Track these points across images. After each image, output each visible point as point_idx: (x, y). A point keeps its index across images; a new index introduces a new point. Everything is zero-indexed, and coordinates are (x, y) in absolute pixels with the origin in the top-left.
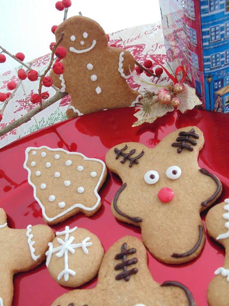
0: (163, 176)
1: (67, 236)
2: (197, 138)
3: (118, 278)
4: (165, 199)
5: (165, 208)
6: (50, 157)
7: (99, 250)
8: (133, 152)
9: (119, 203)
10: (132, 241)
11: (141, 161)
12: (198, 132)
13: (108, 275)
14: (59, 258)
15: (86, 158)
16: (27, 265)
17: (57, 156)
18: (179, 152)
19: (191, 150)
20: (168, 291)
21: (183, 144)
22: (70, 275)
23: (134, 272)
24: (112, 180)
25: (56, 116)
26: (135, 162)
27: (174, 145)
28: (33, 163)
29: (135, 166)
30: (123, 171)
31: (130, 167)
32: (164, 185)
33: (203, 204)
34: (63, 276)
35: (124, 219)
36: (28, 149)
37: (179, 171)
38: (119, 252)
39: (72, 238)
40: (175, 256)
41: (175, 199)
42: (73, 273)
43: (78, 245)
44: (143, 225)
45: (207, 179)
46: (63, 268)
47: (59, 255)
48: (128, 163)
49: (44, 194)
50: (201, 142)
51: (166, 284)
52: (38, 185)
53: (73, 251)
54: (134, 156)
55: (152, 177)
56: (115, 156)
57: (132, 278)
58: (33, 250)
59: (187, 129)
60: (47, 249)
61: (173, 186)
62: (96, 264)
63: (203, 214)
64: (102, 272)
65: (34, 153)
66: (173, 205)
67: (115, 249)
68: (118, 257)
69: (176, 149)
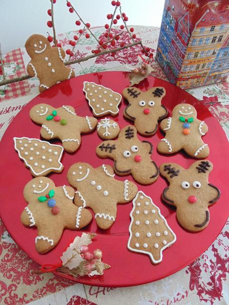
0: (147, 104)
1: (106, 121)
2: (163, 92)
3: (126, 138)
4: (146, 112)
5: (145, 116)
6: (97, 88)
7: (119, 128)
8: (136, 92)
9: (127, 111)
10: (132, 127)
11: (139, 96)
12: (164, 90)
13: (123, 136)
14: (103, 128)
15: (113, 92)
16: (87, 130)
17: (100, 88)
18: (155, 96)
19: (160, 96)
20: (144, 143)
21: (157, 93)
22: (108, 135)
23: (133, 136)
24: (126, 102)
25: (94, 68)
26: (136, 96)
27: (153, 93)
28: (88, 89)
29: (136, 98)
30: (131, 99)
31: (134, 97)
32: (147, 107)
33: (160, 118)
34: (105, 135)
35: (128, 117)
36: (85, 82)
37: (154, 103)
38: (127, 129)
39: (109, 122)
40: (146, 132)
41: (150, 113)
42: (109, 134)
43: (112, 125)
44: (136, 122)
45: (163, 109)
46: (106, 132)
47: (104, 127)
48: (133, 96)
49: (94, 104)
50: (164, 94)
51: (144, 142)
52: (91, 100)
53: (109, 126)
54: (136, 94)
55: (143, 103)
56: (128, 92)
57: (132, 139)
58: (90, 125)
59: (160, 88)
60: (97, 124)
61: (150, 109)
62: (118, 133)
63: (160, 121)
64: (120, 135)
65: (88, 84)
66: (149, 115)
67: (126, 128)
68: (126, 131)
69: (154, 95)
